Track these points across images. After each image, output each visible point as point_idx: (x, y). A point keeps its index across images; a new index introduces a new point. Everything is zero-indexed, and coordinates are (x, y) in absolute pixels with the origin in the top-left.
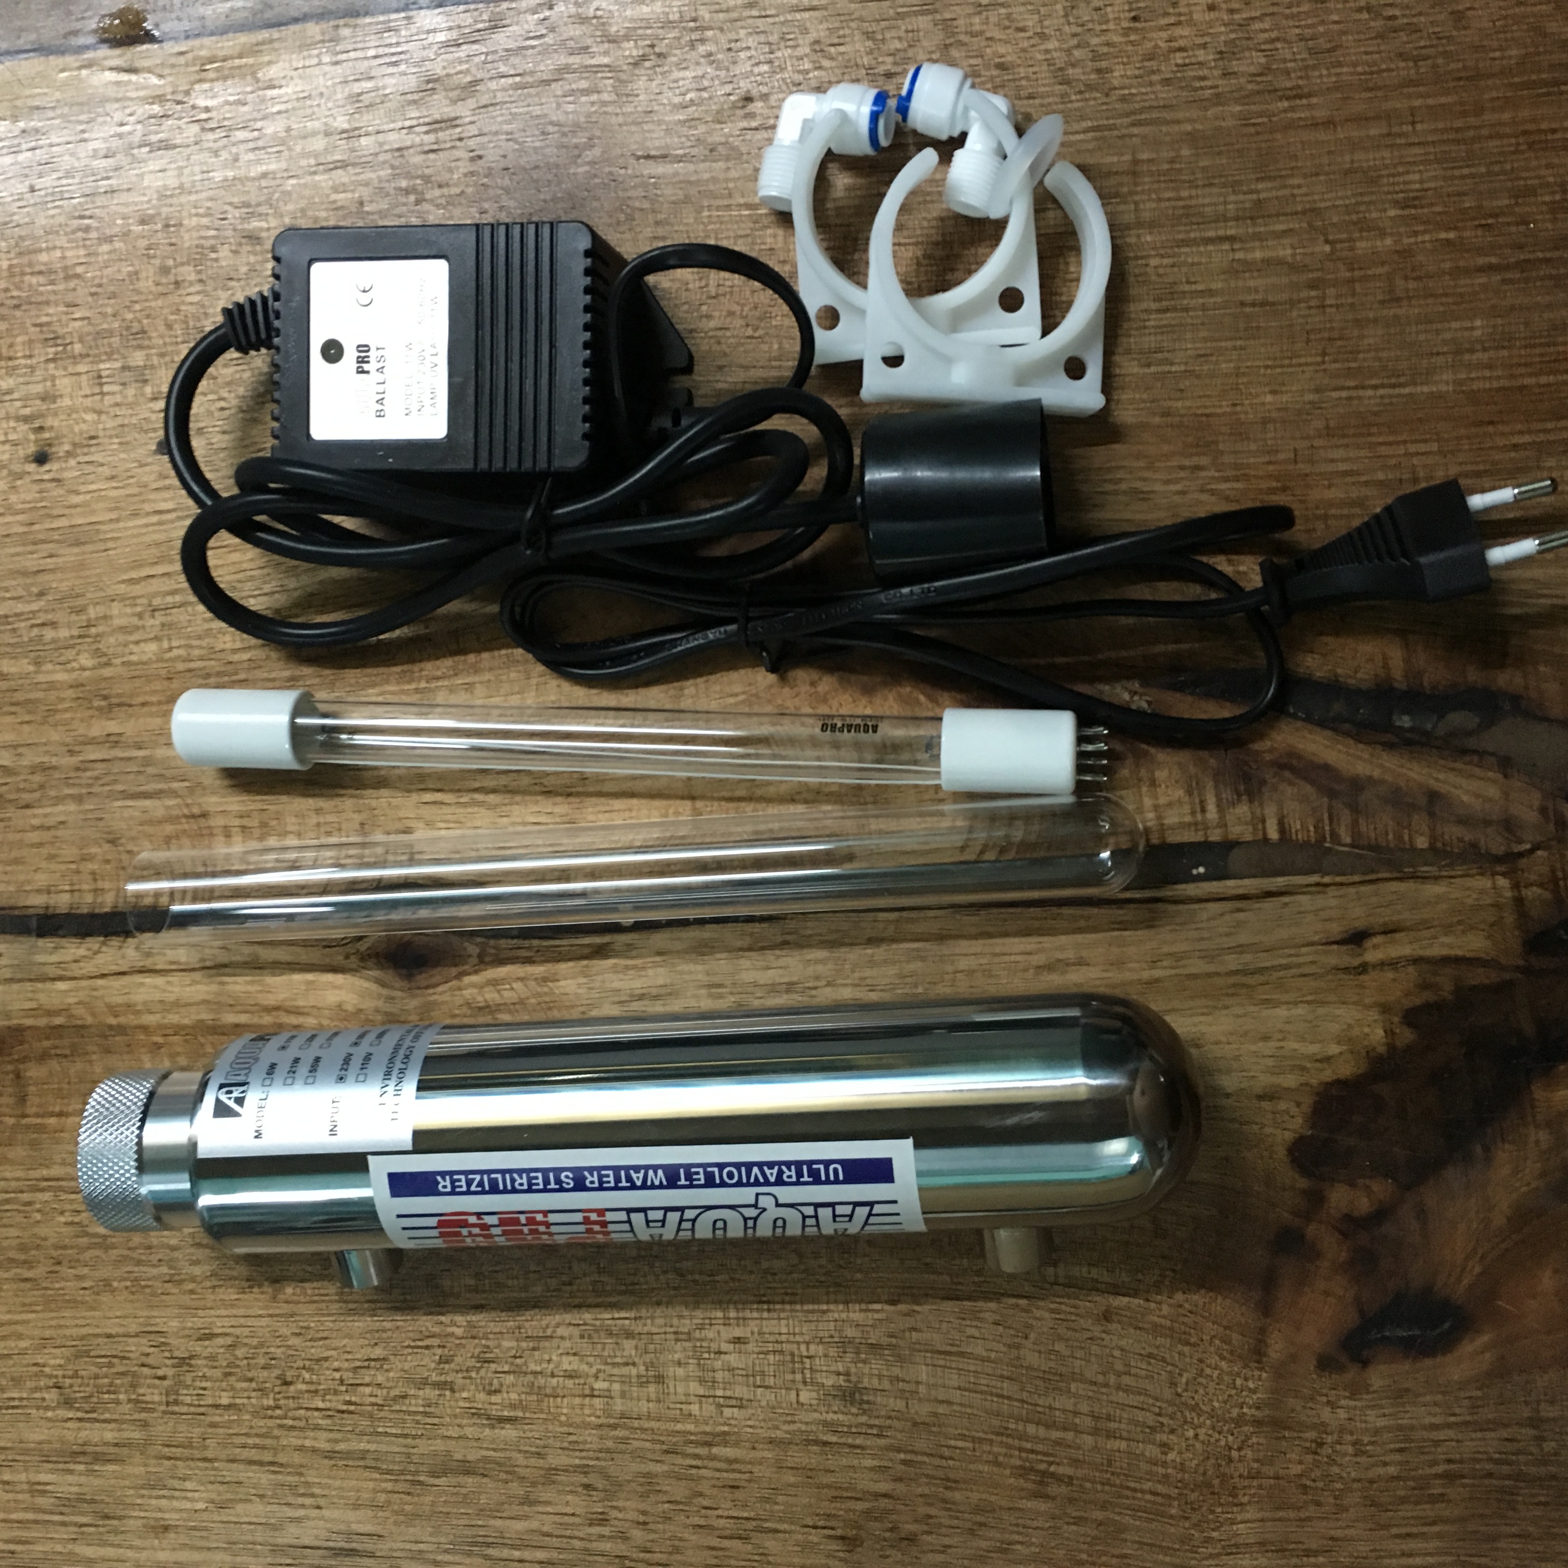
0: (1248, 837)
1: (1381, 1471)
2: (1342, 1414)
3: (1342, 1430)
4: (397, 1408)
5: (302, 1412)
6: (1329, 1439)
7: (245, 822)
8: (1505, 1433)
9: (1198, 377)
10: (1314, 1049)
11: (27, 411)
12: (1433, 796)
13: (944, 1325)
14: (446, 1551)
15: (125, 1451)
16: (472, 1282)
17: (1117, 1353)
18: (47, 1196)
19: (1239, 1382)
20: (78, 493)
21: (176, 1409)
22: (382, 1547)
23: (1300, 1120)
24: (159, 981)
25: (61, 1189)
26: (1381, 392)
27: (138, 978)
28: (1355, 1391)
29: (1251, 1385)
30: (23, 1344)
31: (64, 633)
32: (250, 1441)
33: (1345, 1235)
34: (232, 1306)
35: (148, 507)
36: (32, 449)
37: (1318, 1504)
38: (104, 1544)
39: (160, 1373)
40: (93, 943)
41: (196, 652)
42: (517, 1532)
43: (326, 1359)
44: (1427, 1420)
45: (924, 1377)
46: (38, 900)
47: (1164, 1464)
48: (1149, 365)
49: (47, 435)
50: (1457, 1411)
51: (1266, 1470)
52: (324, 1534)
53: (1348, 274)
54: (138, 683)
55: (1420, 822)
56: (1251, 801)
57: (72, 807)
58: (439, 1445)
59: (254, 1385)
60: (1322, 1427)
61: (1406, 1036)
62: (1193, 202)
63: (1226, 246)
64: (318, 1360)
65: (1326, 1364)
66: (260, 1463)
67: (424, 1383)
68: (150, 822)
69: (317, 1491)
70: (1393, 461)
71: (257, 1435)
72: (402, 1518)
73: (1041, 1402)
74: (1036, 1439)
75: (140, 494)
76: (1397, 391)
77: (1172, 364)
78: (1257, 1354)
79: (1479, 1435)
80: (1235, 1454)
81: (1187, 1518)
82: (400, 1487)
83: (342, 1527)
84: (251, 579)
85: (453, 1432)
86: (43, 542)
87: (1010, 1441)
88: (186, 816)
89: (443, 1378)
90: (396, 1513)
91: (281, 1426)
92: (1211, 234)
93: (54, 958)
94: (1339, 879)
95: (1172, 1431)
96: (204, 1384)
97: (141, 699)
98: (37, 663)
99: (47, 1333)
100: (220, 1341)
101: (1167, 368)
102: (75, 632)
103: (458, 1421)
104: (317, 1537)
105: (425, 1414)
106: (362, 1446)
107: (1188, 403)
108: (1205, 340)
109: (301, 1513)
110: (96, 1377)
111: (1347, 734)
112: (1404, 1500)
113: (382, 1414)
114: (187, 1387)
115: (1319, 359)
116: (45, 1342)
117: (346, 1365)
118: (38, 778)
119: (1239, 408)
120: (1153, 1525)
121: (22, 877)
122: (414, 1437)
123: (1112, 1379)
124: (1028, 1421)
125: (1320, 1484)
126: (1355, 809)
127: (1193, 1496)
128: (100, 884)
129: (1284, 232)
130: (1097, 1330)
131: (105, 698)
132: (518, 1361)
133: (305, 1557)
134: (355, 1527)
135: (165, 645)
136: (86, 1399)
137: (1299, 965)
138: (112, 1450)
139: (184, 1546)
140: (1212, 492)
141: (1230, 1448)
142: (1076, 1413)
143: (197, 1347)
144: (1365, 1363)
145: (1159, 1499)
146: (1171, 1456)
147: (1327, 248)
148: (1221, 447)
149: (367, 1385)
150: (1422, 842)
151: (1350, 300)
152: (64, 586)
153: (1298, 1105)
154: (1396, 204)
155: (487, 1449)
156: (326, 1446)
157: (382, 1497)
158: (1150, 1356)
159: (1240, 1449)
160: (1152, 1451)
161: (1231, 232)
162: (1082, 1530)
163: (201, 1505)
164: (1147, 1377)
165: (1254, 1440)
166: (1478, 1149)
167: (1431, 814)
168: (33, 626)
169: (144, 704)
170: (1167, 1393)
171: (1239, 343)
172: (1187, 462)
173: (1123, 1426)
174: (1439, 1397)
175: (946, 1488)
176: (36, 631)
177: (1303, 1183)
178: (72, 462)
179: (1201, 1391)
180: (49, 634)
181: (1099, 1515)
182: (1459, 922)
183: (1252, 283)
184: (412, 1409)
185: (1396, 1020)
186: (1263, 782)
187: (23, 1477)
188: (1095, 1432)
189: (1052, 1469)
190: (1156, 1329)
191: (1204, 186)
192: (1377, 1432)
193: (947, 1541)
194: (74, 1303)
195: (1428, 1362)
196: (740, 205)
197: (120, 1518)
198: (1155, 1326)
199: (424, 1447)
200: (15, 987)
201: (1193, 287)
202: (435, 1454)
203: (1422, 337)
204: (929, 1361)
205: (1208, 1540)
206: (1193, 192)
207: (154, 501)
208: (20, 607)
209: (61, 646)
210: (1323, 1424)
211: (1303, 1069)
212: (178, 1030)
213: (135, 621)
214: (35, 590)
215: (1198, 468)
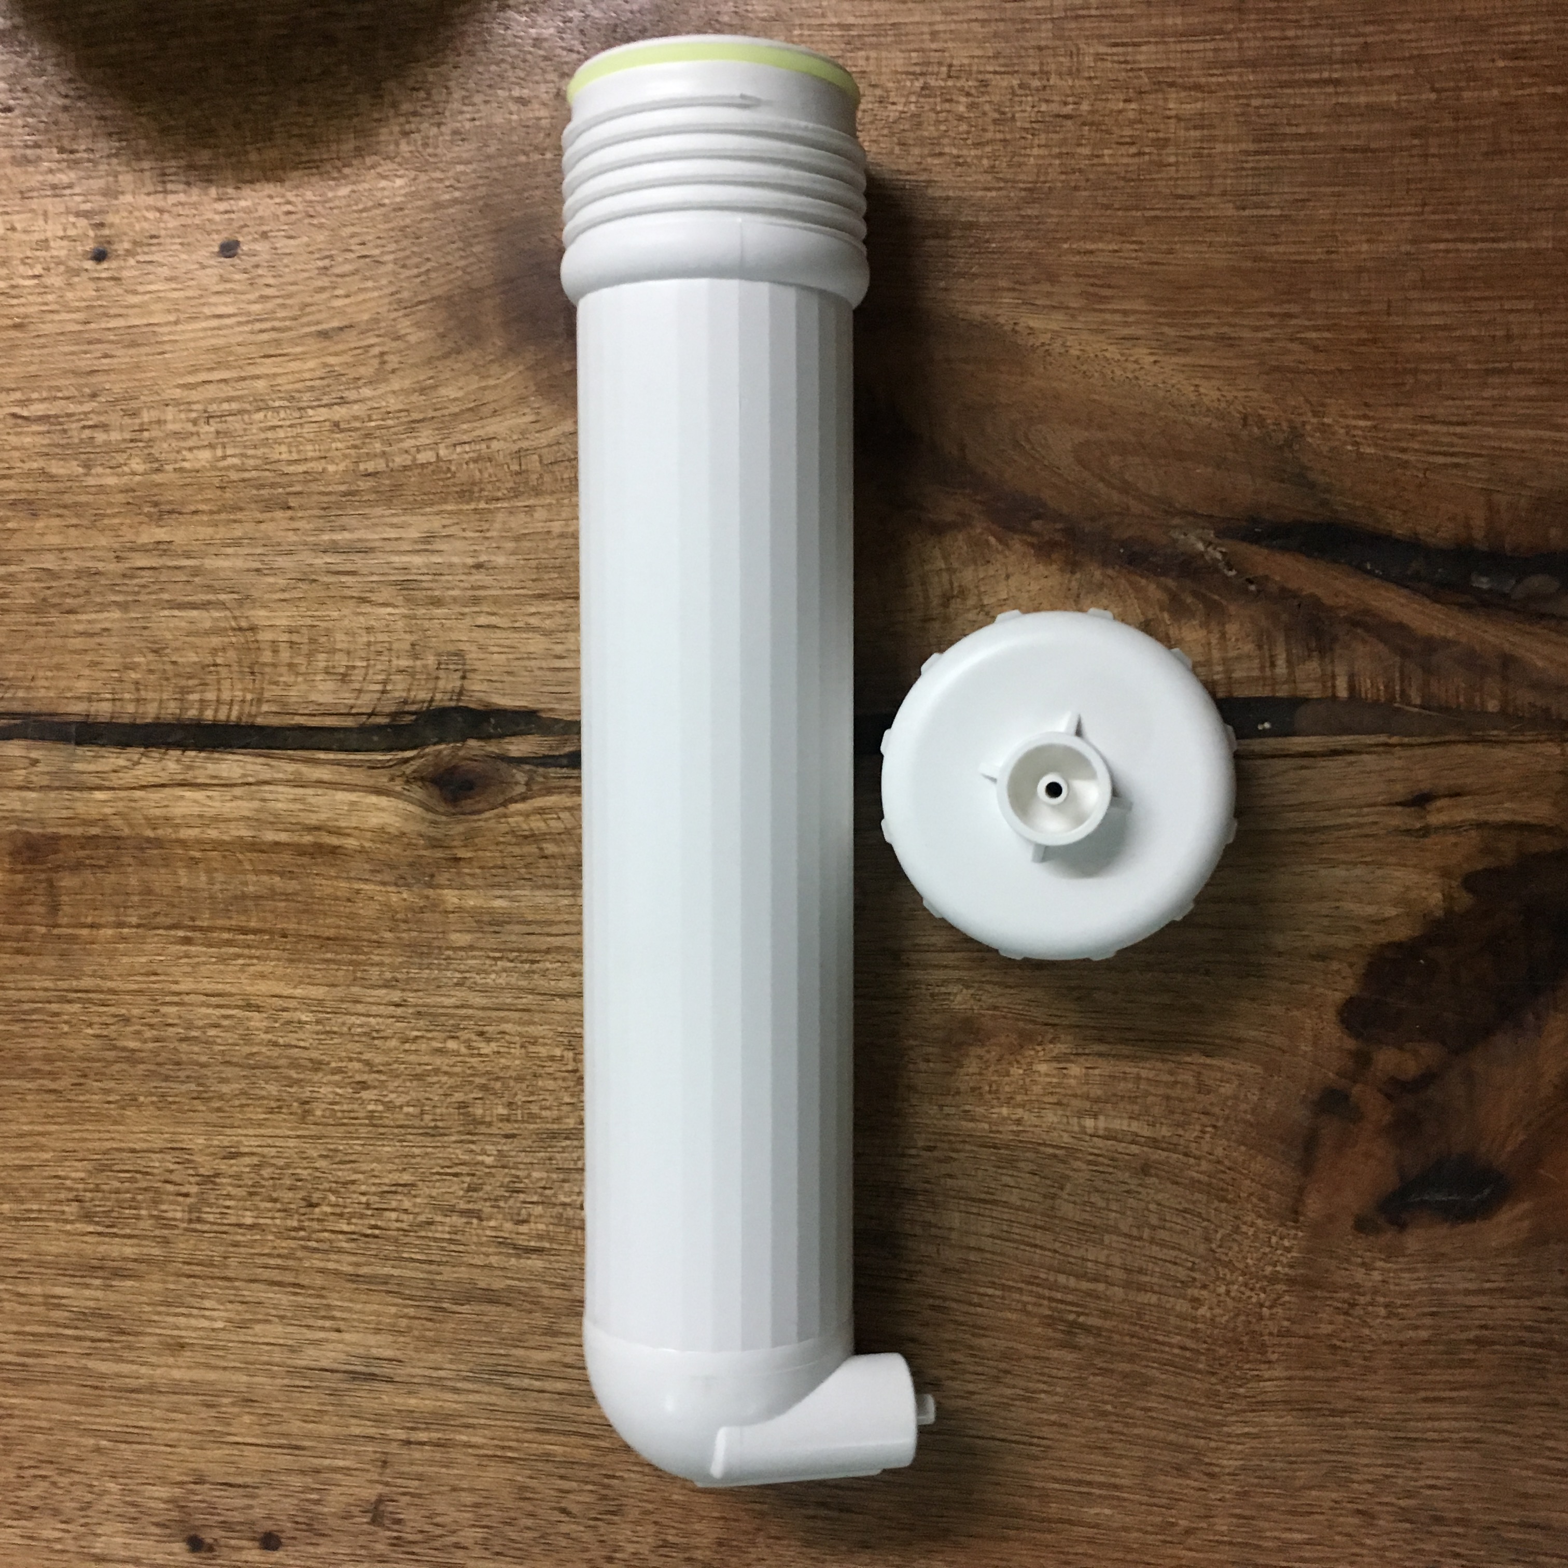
0: (1316, 695)
1: (1411, 1333)
2: (1376, 1276)
3: (1375, 1292)
4: (423, 1234)
5: (326, 1234)
6: (1362, 1300)
7: (295, 638)
8: (1539, 1302)
9: (1294, 222)
10: (1370, 910)
11: (87, 207)
12: (1507, 662)
13: (980, 1173)
14: (465, 1379)
15: (143, 1267)
16: (502, 1111)
17: (1152, 1207)
18: (76, 1007)
19: (1274, 1240)
20: (135, 292)
21: (198, 1226)
22: (401, 1373)
23: (1351, 982)
24: (199, 795)
25: (91, 1001)
26: (1480, 245)
27: (179, 792)
28: (1391, 1253)
29: (1286, 1243)
30: (47, 1156)
31: (115, 436)
32: (272, 1262)
33: (1389, 1097)
34: (260, 1126)
35: (207, 311)
36: (90, 246)
37: (1347, 1364)
38: (120, 1360)
39: (184, 1190)
40: (134, 753)
41: (251, 462)
42: (538, 1363)
43: (353, 1182)
44: (1462, 1286)
45: (956, 1224)
46: (79, 708)
47: (1194, 1319)
48: (1244, 209)
49: (106, 232)
50: (1493, 1277)
51: (1295, 1328)
52: (343, 1357)
53: (1452, 124)
54: (189, 491)
55: (1492, 684)
56: (1322, 657)
57: (116, 614)
58: (463, 1273)
59: (278, 1206)
60: (1356, 1288)
61: (1465, 900)
62: (1299, 42)
63: (1330, 89)
64: (345, 1184)
65: (1362, 1225)
66: (279, 1284)
67: (451, 1210)
68: (196, 634)
69: (337, 1314)
70: (1486, 318)
71: (279, 1256)
72: (422, 1344)
73: (1074, 1252)
74: (1066, 1289)
75: (201, 296)
76: (1495, 245)
77: (1268, 208)
78: (1294, 1213)
79: (1513, 1302)
80: (1265, 1311)
81: (1213, 1374)
82: (425, 1313)
83: (361, 1351)
84: (312, 389)
85: (478, 1261)
86: (99, 341)
87: (1040, 1290)
88: (234, 629)
89: (471, 1206)
90: (418, 1339)
91: (305, 1248)
92: (1316, 76)
93: (92, 767)
94: (1406, 740)
95: (1204, 1287)
96: (228, 1203)
97: (193, 508)
98: (87, 466)
99: (70, 1145)
100: (247, 1160)
101: (1262, 212)
102: (128, 436)
103: (484, 1249)
104: (335, 1360)
105: (451, 1241)
106: (387, 1270)
107: (1281, 249)
108: (1302, 184)
109: (321, 1335)
110: (117, 1191)
111: (1426, 595)
112: (1433, 1364)
113: (407, 1240)
114: (210, 1205)
115: (1419, 209)
116: (66, 1155)
117: (373, 1189)
118: (82, 583)
119: (1333, 256)
120: (1180, 1379)
121: (62, 684)
122: (439, 1264)
123: (1146, 1233)
124: (1059, 1272)
125: (1349, 1345)
126: (1428, 670)
127: (1222, 1351)
128: (143, 694)
129: (1391, 77)
130: (1133, 1183)
131: (156, 504)
132: (548, 1192)
133: (322, 1380)
134: (375, 1352)
135: (219, 453)
136: (107, 1213)
137: (1360, 826)
138: (130, 1265)
139: (199, 1365)
140: (1302, 341)
141: (1261, 1305)
142: (1108, 1265)
143: (223, 1166)
144: (1402, 1227)
145: (1188, 1354)
146: (1203, 1311)
147: (1433, 96)
148: (1313, 295)
149: (394, 1210)
150: (1492, 706)
151: (1453, 151)
152: (117, 388)
153: (1351, 965)
154: (1505, 55)
155: (512, 1279)
156: (350, 1269)
157: (404, 1322)
158: (1185, 1211)
159: (1270, 1307)
160: (1182, 1306)
161: (1335, 75)
162: (1107, 1381)
163: (219, 1325)
164: (1182, 1232)
165: (1287, 1298)
166: (1531, 1017)
167: (1505, 679)
168: (84, 427)
169: (195, 512)
170: (1202, 1249)
171: (1337, 189)
172: (1277, 310)
173: (1155, 1280)
174: (1476, 1263)
175: (973, 1335)
176: (87, 433)
177: (1351, 1044)
178: (132, 262)
179: (1236, 1248)
180: (100, 437)
181: (1126, 1367)
182: (1525, 789)
183: (1353, 128)
184: (438, 1235)
185: (1454, 884)
186: (1335, 639)
187: (38, 1290)
188: (1127, 1285)
189: (1081, 1319)
190: (1194, 1184)
191: (1311, 26)
192: (1412, 1295)
193: (971, 1387)
194: (98, 1117)
195: (1464, 1228)
196: (832, 25)
197: (137, 1334)
198: (1193, 1181)
199: (448, 1273)
200: (53, 795)
201: (1294, 130)
202: (459, 1281)
203: (1524, 191)
204: (962, 1208)
205: (1234, 1396)
206: (1299, 33)
207: (215, 305)
208: (72, 408)
209: (111, 449)
210: (1358, 1286)
211: (1357, 929)
212: (218, 845)
213: (190, 427)
214: (87, 391)
215: (1290, 316)
